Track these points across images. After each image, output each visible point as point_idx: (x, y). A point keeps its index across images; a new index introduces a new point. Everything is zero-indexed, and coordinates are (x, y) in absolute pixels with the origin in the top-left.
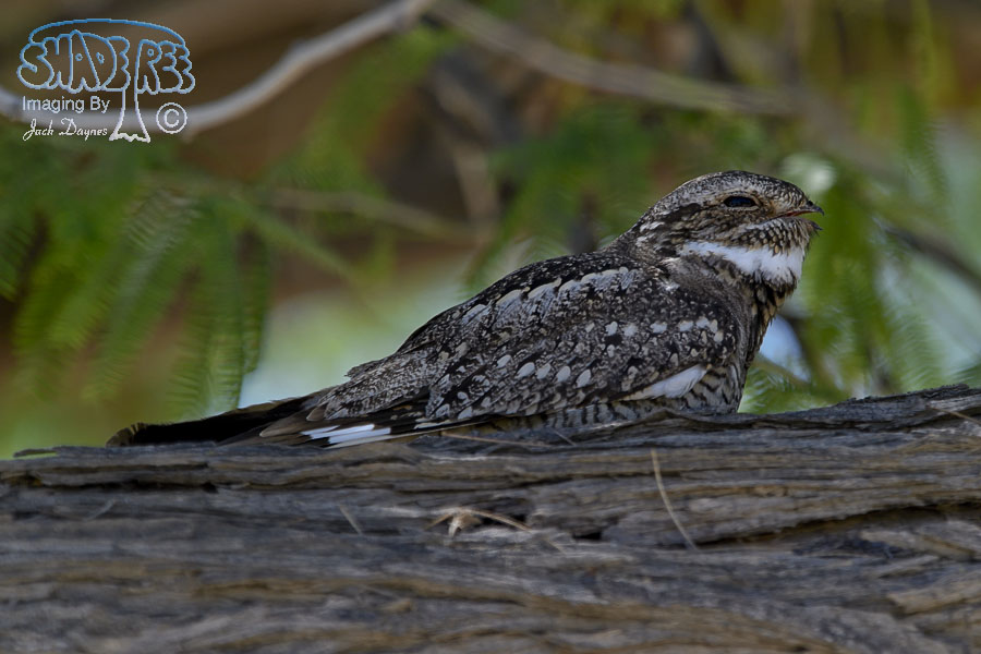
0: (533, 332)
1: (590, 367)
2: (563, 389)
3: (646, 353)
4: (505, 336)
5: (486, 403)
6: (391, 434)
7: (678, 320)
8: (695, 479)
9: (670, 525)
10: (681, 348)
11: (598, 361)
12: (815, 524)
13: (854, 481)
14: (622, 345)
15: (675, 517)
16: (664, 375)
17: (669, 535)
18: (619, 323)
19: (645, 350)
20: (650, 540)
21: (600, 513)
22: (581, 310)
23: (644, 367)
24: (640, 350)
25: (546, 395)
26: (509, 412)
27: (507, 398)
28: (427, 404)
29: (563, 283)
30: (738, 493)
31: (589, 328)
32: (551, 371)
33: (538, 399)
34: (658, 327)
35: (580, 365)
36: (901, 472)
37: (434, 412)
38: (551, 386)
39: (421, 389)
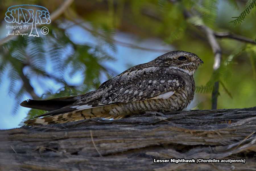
0: (128, 82)
1: (143, 91)
2: (135, 96)
3: (158, 88)
4: (122, 84)
5: (116, 100)
6: (92, 107)
7: (168, 80)
8: (101, 138)
9: (95, 150)
10: (167, 87)
11: (145, 89)
12: (131, 150)
13: (142, 139)
14: (152, 86)
15: (97, 148)
16: (162, 93)
17: (95, 153)
18: (152, 80)
19: (158, 87)
20: (90, 154)
21: (77, 147)
22: (141, 77)
23: (157, 91)
24: (157, 87)
25: (131, 98)
26: (121, 102)
27: (121, 98)
28: (101, 100)
29: (138, 70)
30: (112, 142)
31: (144, 82)
32: (133, 92)
33: (129, 98)
34: (163, 81)
35: (140, 90)
36: (154, 136)
37: (103, 102)
38: (132, 95)
39: (100, 96)
